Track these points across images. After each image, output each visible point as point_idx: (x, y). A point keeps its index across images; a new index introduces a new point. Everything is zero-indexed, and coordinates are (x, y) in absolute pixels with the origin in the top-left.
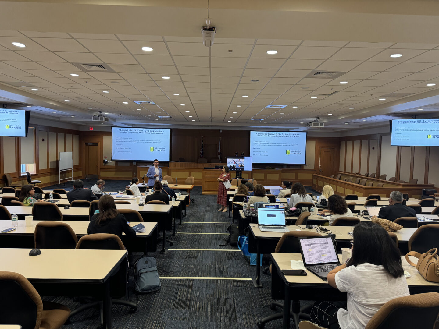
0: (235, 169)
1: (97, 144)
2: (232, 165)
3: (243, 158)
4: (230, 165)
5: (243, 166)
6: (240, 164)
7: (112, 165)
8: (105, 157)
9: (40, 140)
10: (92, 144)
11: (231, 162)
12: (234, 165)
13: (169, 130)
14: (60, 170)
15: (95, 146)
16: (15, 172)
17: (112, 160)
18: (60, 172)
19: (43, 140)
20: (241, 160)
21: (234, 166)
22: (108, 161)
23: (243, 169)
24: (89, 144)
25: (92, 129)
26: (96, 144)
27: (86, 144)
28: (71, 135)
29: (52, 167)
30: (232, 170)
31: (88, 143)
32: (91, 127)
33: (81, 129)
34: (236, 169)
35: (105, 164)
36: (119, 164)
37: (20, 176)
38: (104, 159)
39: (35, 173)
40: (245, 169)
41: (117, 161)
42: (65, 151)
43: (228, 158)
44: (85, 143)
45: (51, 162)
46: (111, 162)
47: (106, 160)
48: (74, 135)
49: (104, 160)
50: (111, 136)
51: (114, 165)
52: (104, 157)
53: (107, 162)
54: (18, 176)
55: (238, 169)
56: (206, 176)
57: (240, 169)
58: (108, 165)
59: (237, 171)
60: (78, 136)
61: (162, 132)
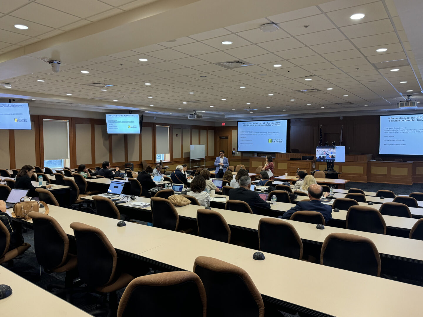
0: (325, 160)
2: (322, 156)
3: (335, 148)
4: (320, 156)
5: (334, 157)
6: (331, 155)
9: (174, 136)
10: (224, 138)
11: (320, 152)
12: (324, 155)
13: (286, 121)
14: (191, 160)
16: (151, 159)
17: (238, 151)
18: (191, 161)
19: (177, 136)
20: (332, 150)
21: (323, 157)
22: (236, 153)
23: (335, 160)
24: (222, 138)
25: (224, 125)
26: (227, 138)
27: (220, 138)
28: (206, 130)
29: (185, 157)
30: (322, 161)
32: (224, 122)
33: (216, 125)
34: (327, 160)
35: (234, 155)
36: (245, 155)
37: (155, 163)
38: (232, 151)
39: (169, 161)
40: (337, 160)
41: (242, 152)
42: (199, 144)
43: (318, 148)
45: (184, 153)
46: (238, 153)
47: (234, 151)
48: (209, 131)
51: (240, 156)
52: (232, 149)
53: (234, 153)
54: (154, 163)
55: (329, 160)
56: (291, 166)
57: (330, 160)
58: (236, 155)
59: (328, 162)
60: (214, 131)
61: (279, 123)
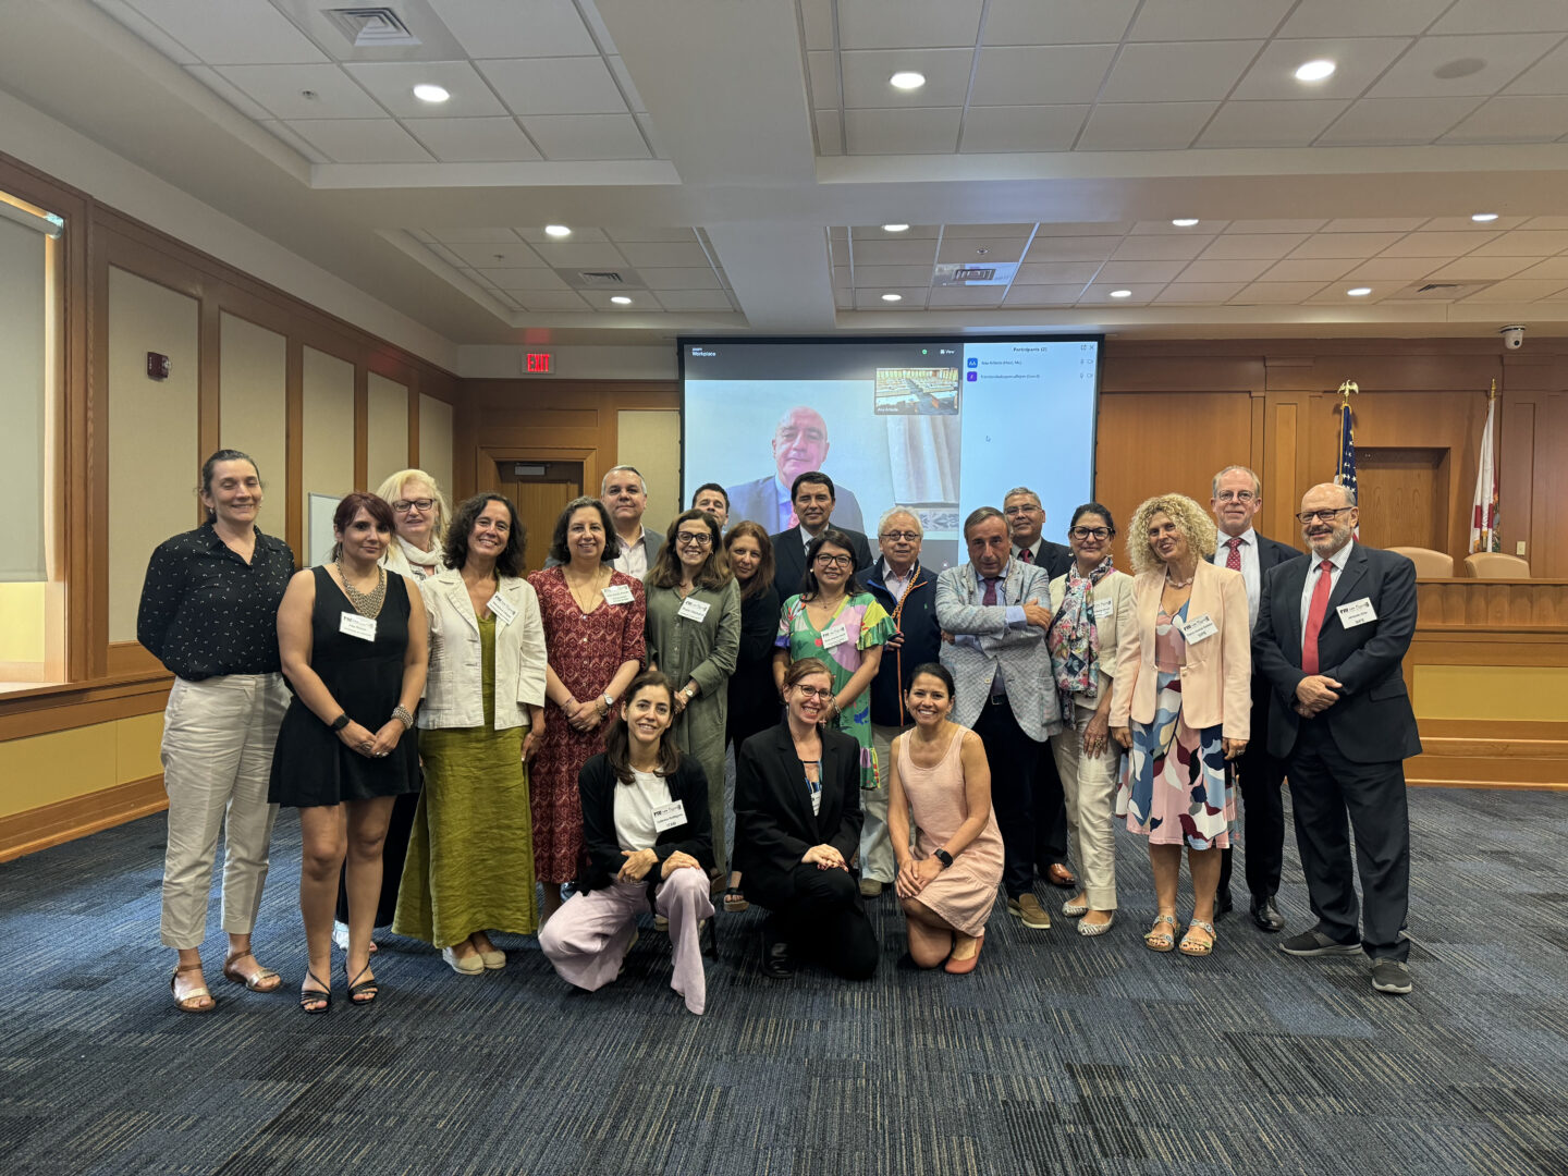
1: (577, 467)
9: (125, 368)
10: (540, 471)
15: (562, 486)
19: (157, 368)
24: (520, 471)
27: (505, 468)
28: (405, 389)
31: (514, 464)
39: (59, 679)
44: (493, 464)
48: (422, 398)
50: (676, 415)
60: (449, 410)
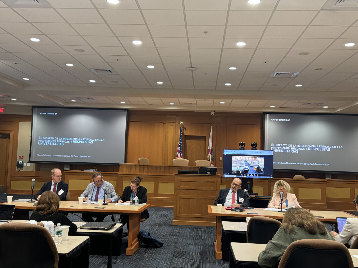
1: (9, 135)
7: (31, 171)
8: (20, 157)
10: (1, 136)
15: (6, 139)
22: (25, 164)
25: (2, 112)
26: (7, 136)
32: (2, 107)
35: (19, 168)
36: (43, 168)
38: (18, 160)
41: (39, 164)
46: (29, 164)
47: (21, 162)
49: (19, 162)
51: (34, 171)
56: (182, 187)
